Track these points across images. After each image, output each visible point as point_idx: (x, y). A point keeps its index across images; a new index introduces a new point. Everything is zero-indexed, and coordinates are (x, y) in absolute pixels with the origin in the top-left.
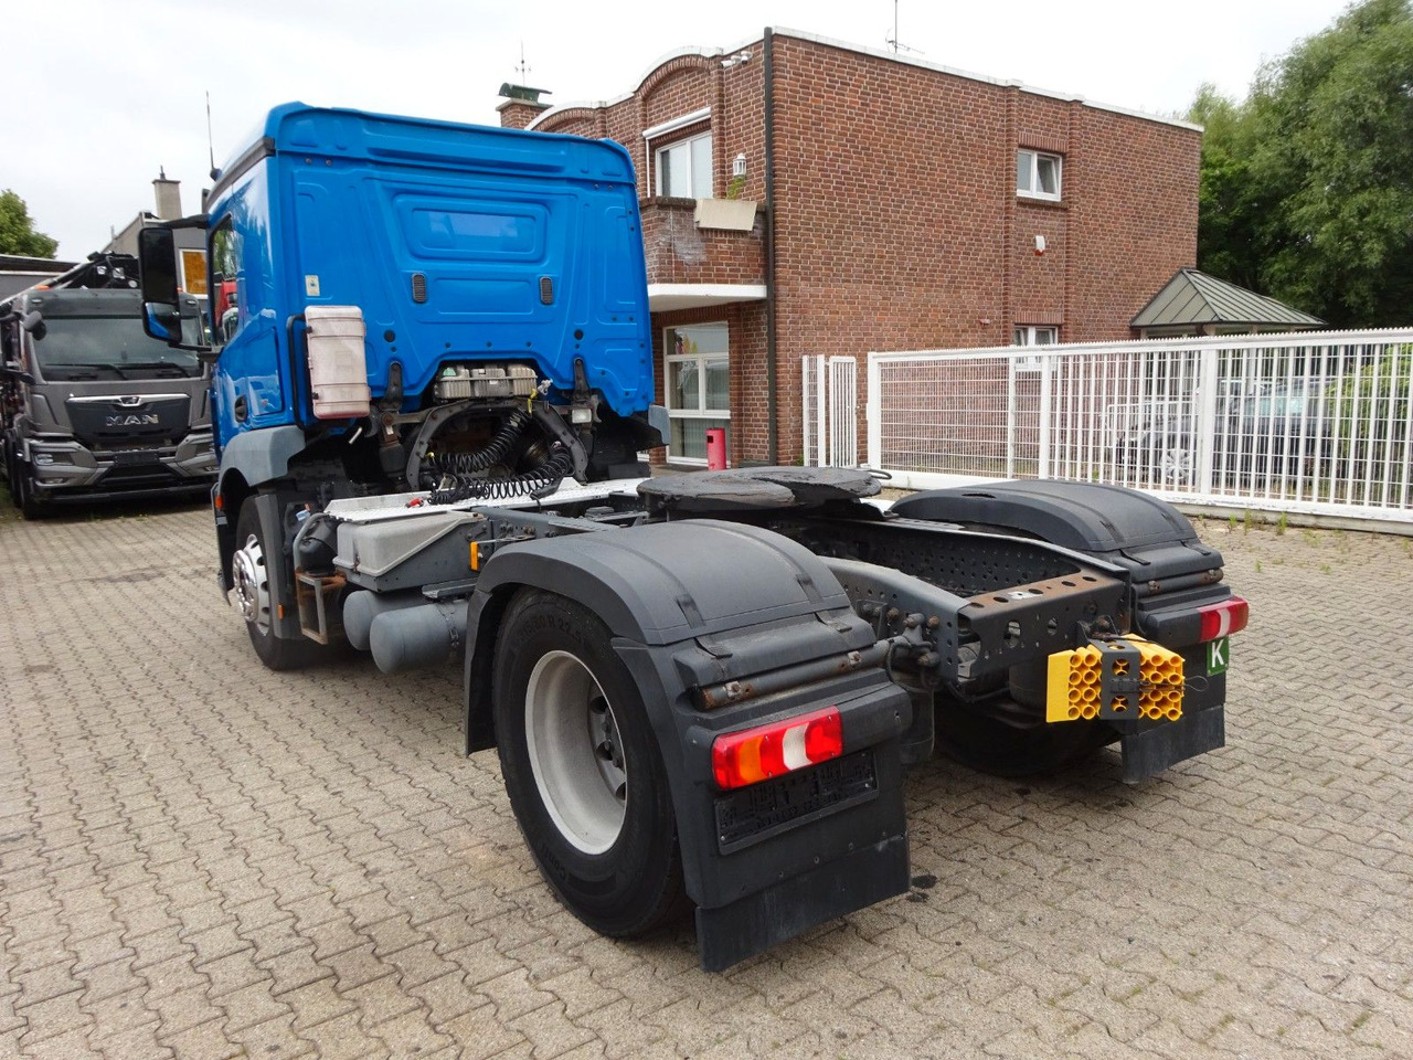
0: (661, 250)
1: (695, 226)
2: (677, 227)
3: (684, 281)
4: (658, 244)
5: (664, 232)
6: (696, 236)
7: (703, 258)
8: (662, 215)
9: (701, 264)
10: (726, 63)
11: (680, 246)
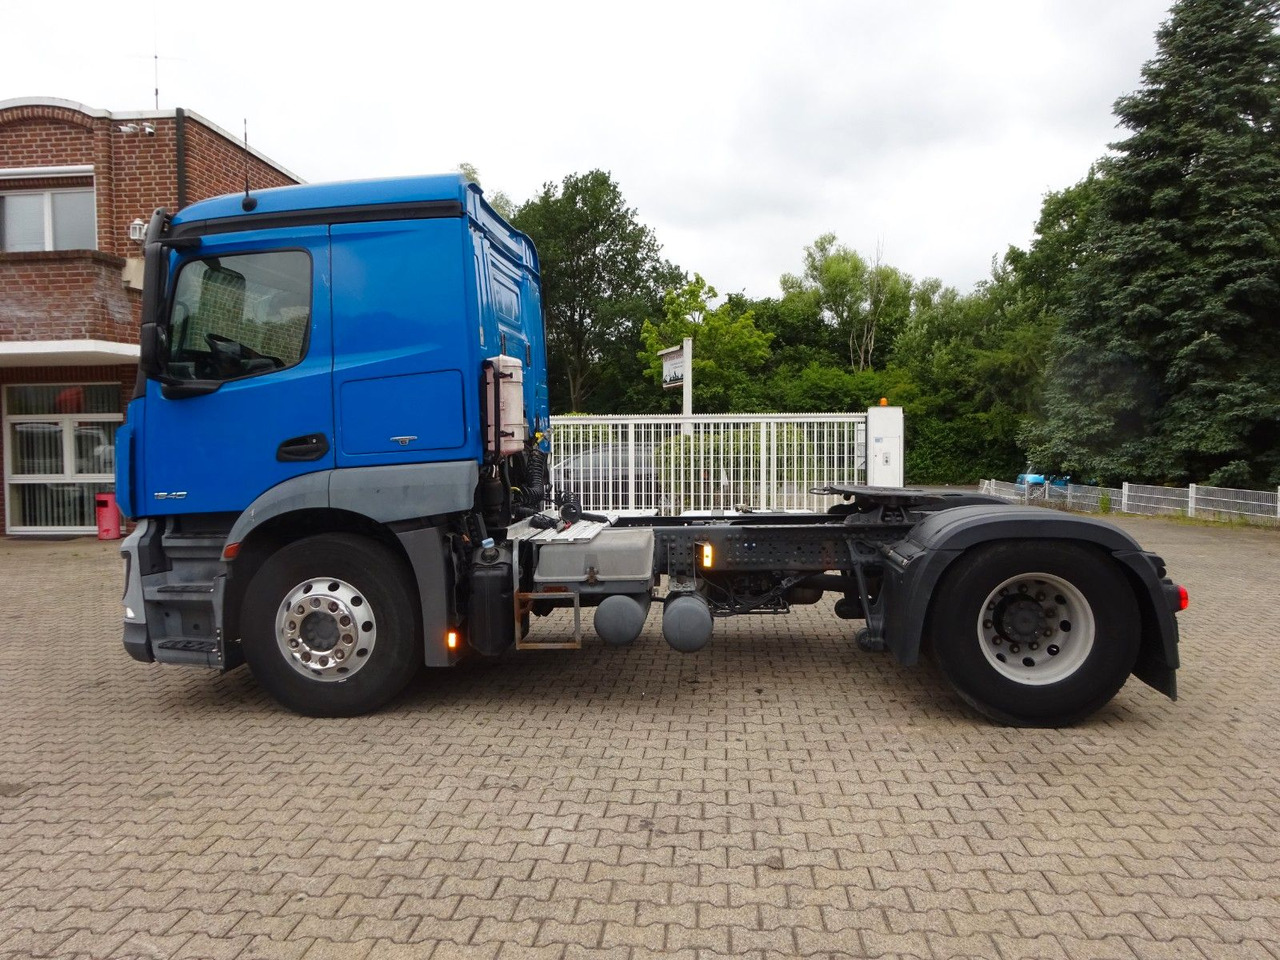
0: (96, 306)
1: (123, 285)
2: (109, 283)
3: (115, 340)
4: (92, 299)
5: (98, 288)
6: (124, 295)
7: (130, 318)
8: (97, 270)
9: (129, 324)
10: (123, 128)
11: (112, 303)
